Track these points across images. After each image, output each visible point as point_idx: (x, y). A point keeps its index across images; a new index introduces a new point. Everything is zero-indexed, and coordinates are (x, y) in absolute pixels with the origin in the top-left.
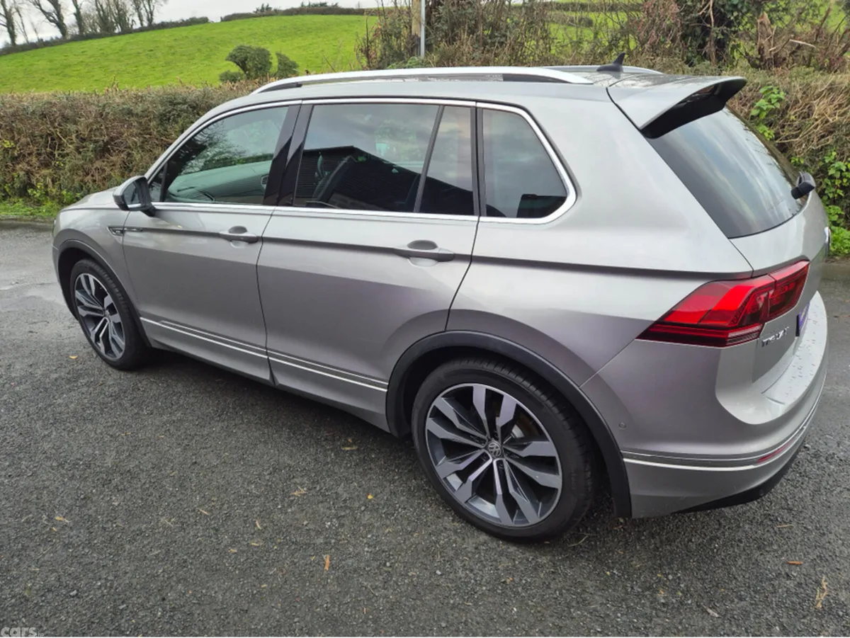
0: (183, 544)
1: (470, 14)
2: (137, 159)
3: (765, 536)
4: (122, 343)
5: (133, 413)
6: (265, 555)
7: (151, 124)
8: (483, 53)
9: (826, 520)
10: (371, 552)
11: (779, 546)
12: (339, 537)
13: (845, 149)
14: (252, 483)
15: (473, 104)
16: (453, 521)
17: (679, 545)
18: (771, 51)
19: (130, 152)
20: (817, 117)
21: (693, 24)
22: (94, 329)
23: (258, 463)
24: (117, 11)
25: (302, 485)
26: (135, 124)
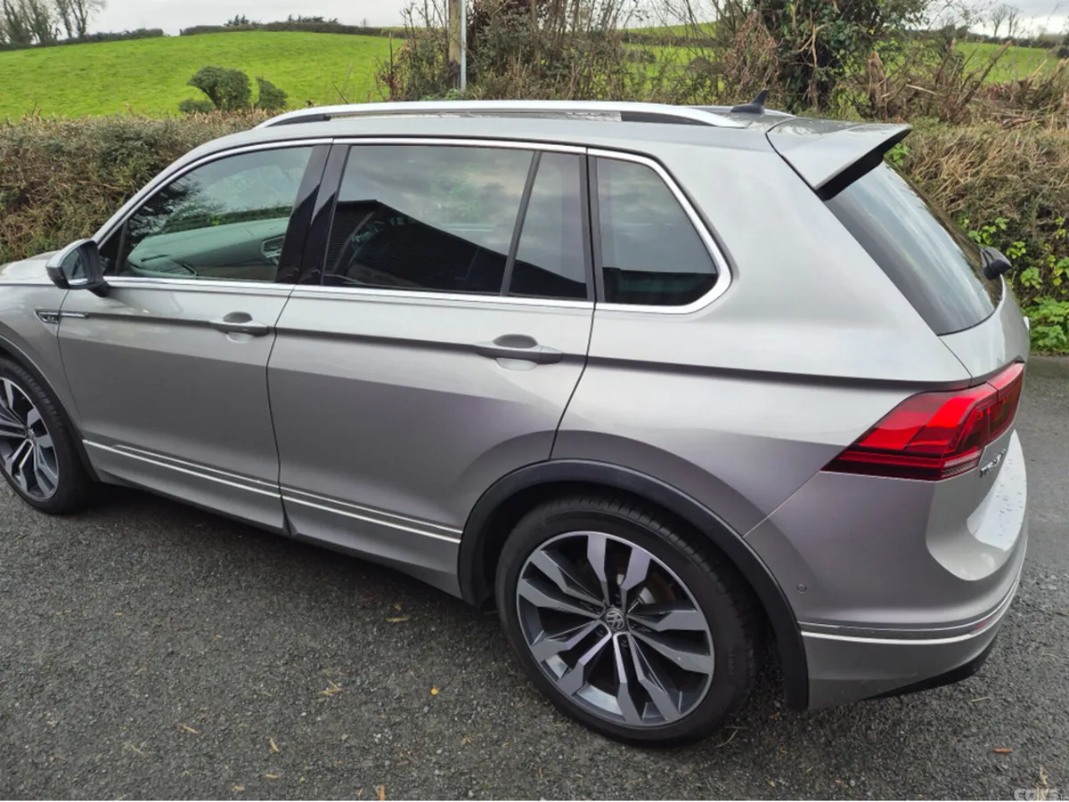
0: (162, 783)
1: (525, 37)
2: (69, 213)
3: (959, 715)
4: (54, 477)
5: (73, 579)
6: (288, 793)
7: (90, 166)
8: (541, 87)
9: (1027, 688)
10: (443, 776)
11: (978, 728)
12: (396, 756)
13: (979, 216)
14: (260, 681)
15: (583, 150)
16: (555, 720)
17: (857, 735)
18: (883, 98)
19: (59, 203)
20: (946, 178)
21: (793, 63)
22: (11, 456)
23: (267, 648)
24: (34, 16)
25: (334, 678)
26: (67, 165)
